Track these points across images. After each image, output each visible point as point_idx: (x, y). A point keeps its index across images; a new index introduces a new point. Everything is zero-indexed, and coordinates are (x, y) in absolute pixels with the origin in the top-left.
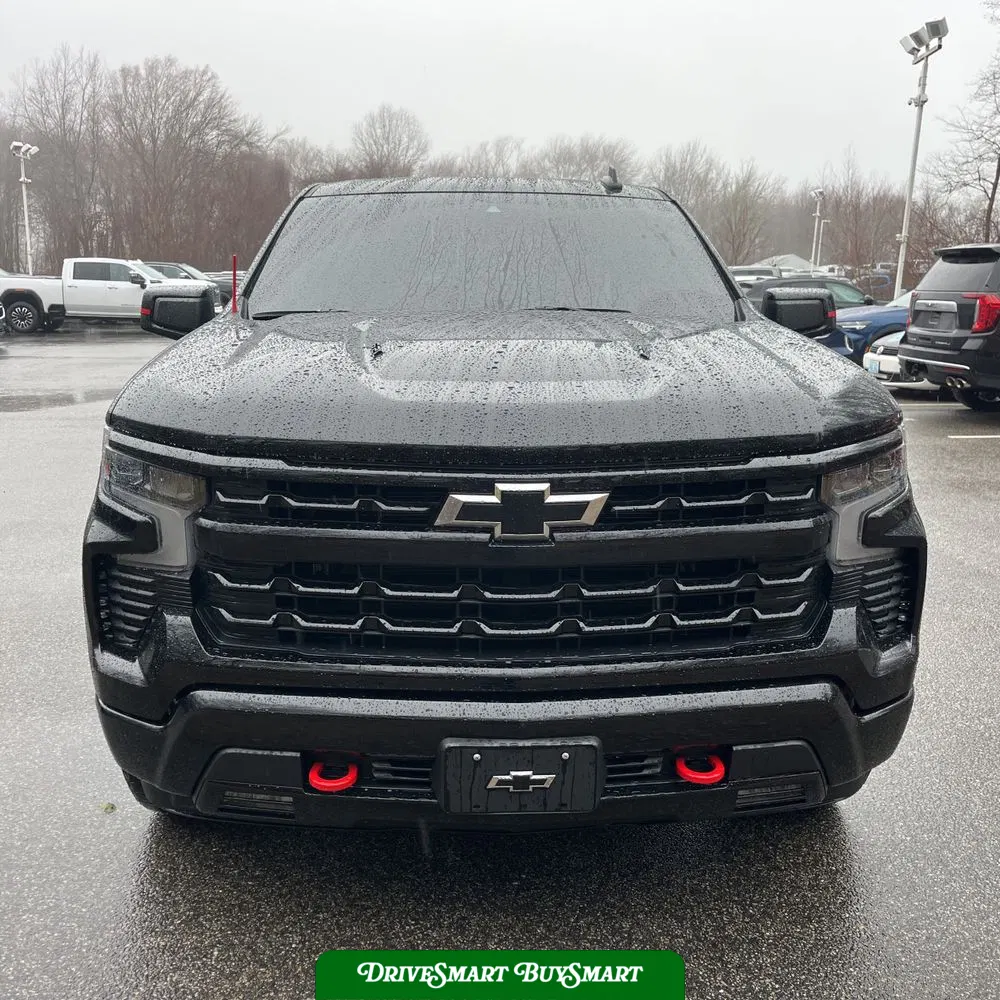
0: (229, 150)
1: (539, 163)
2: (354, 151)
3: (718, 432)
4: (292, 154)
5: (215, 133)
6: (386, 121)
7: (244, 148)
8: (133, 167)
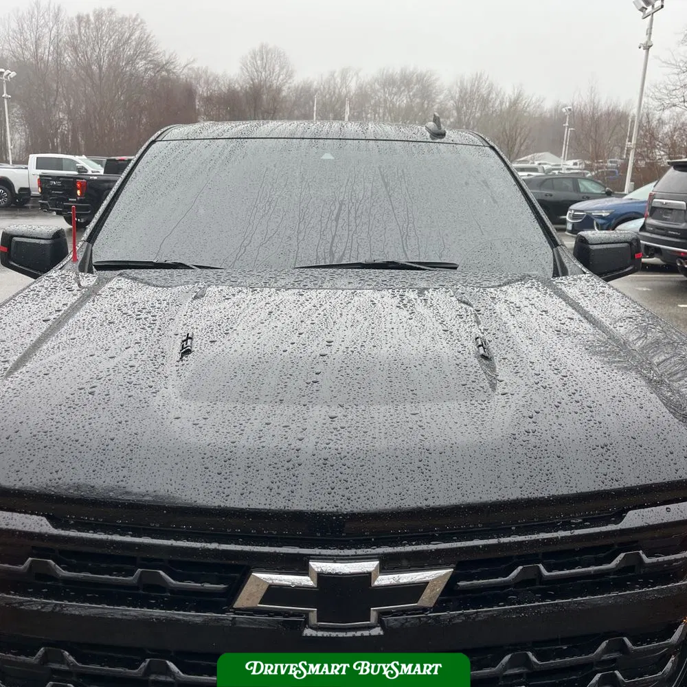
0: (153, 74)
1: (371, 86)
2: (241, 77)
3: (586, 484)
4: (198, 78)
5: (143, 62)
6: (264, 54)
7: (164, 73)
8: (85, 86)
